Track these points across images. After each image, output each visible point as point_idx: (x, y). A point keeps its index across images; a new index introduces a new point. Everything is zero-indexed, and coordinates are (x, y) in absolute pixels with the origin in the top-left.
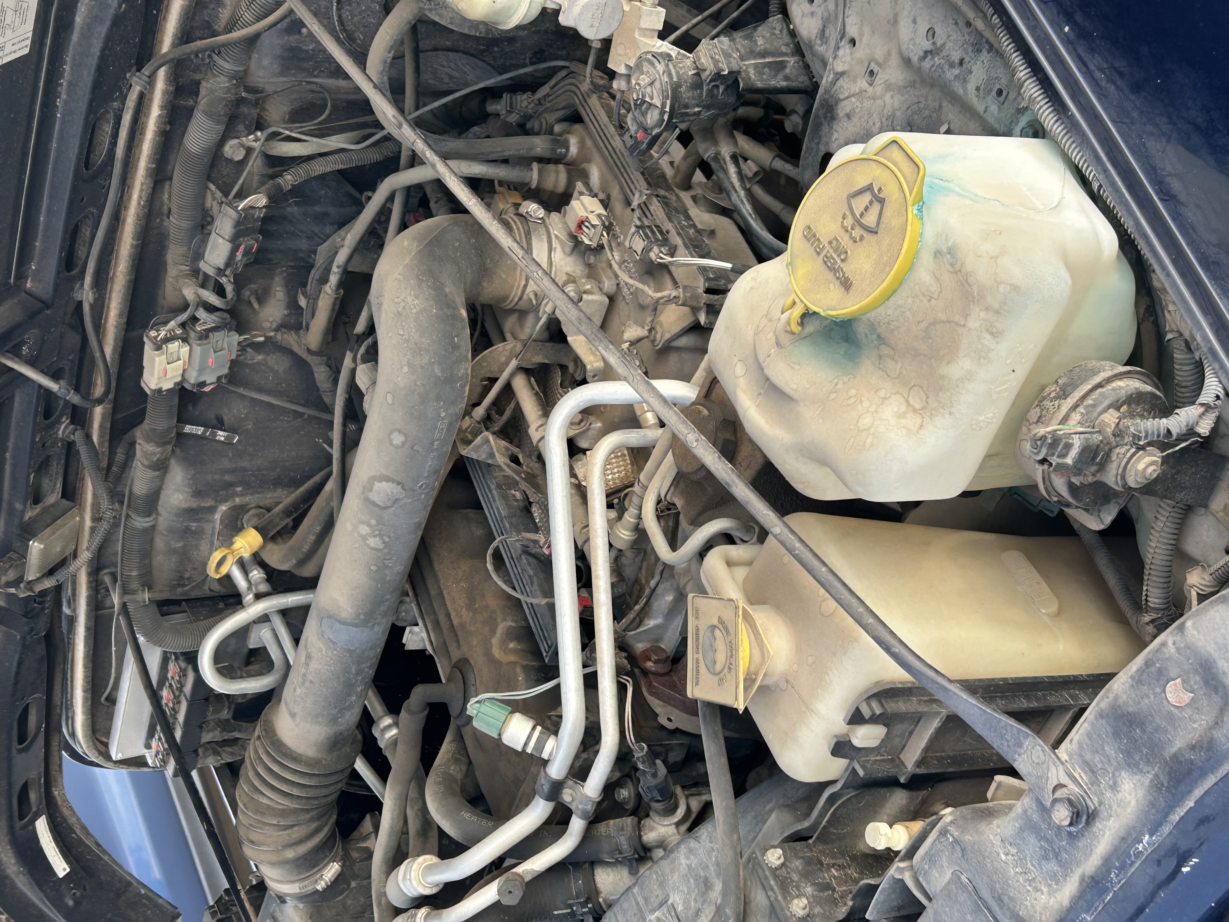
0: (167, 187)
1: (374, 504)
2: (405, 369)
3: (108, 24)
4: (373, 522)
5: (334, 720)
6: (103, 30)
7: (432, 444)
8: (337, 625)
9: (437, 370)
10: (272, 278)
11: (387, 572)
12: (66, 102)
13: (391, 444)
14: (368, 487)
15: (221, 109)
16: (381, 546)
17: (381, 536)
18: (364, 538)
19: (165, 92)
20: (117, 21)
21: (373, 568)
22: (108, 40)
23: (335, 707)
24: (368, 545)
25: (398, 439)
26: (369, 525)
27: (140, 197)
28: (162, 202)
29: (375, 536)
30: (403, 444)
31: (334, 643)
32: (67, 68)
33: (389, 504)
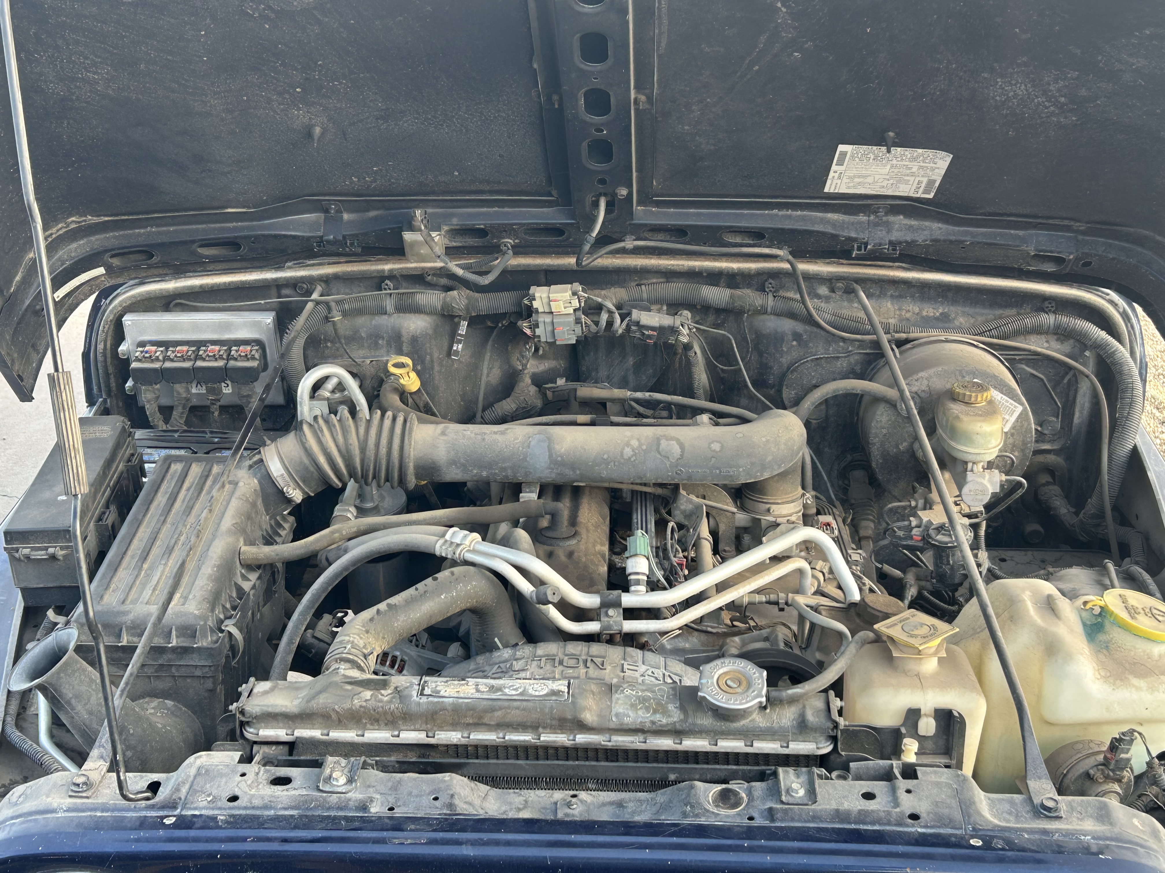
0: (662, 280)
1: (659, 444)
2: (764, 439)
3: (833, 232)
4: (644, 447)
5: (453, 462)
6: (830, 230)
7: (717, 468)
8: (545, 445)
9: (769, 458)
10: (554, 359)
11: (603, 466)
12: (777, 215)
13: (710, 444)
14: (669, 439)
15: (738, 304)
16: (625, 457)
17: (635, 455)
18: (628, 444)
19: (750, 270)
20: (834, 237)
21: (605, 456)
22: (823, 234)
23: (467, 461)
24: (623, 449)
25: (716, 447)
26: (641, 445)
27: (673, 265)
28: (650, 279)
29: (633, 451)
30: (714, 451)
31: (529, 447)
32: (799, 213)
33: (663, 453)
